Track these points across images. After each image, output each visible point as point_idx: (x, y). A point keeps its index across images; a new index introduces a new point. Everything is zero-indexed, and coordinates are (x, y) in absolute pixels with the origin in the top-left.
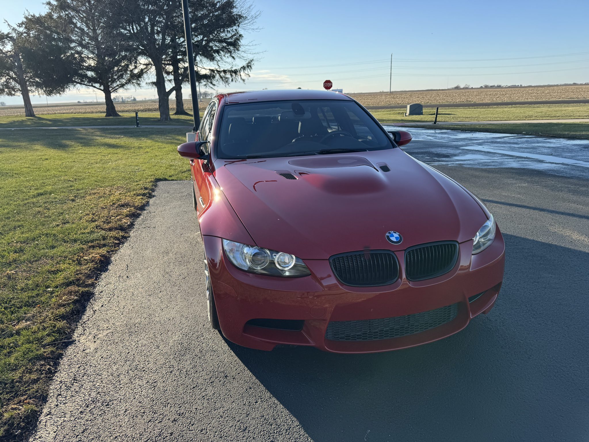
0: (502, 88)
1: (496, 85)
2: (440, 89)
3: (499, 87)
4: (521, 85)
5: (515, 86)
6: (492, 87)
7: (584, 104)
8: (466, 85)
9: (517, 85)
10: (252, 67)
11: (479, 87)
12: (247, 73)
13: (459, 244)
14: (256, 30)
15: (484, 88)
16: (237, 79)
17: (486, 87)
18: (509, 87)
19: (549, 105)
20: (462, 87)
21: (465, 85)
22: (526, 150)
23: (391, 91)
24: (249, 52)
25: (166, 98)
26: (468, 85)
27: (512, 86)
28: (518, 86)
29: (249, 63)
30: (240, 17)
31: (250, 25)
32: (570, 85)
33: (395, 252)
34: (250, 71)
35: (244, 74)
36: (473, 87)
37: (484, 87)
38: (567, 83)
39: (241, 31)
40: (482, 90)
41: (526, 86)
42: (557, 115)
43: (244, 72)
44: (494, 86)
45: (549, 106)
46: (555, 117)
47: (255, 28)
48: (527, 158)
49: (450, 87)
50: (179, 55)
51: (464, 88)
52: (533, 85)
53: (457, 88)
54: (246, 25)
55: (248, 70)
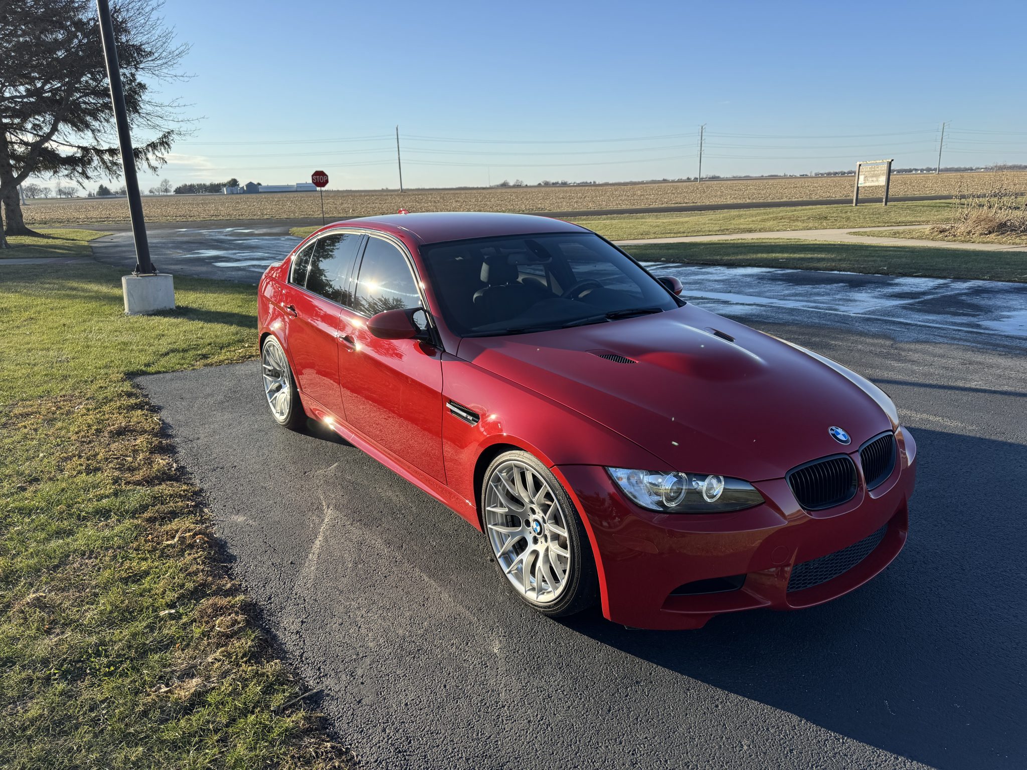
1: (560, 182)
2: (479, 186)
3: (564, 184)
4: (594, 182)
5: (586, 183)
6: (555, 184)
7: (700, 212)
8: (517, 180)
9: (589, 182)
10: (171, 145)
11: (536, 184)
12: (161, 156)
14: (181, 78)
15: (543, 187)
16: (140, 167)
17: (547, 184)
18: (579, 185)
19: (655, 214)
20: (511, 184)
21: (515, 180)
22: (693, 287)
23: (403, 187)
24: (171, 118)
26: (520, 180)
27: (582, 183)
28: (591, 183)
29: (165, 136)
30: (139, 49)
31: (166, 68)
32: (659, 182)
34: (168, 152)
35: (155, 157)
36: (528, 185)
37: (543, 184)
38: (654, 179)
39: (141, 77)
40: (540, 189)
41: (601, 183)
42: (681, 230)
43: (154, 153)
44: (557, 183)
45: (657, 215)
46: (679, 233)
47: (179, 73)
48: (702, 298)
50: (5, 117)
51: (513, 186)
52: (611, 182)
53: (504, 185)
54: (159, 68)
55: (163, 150)
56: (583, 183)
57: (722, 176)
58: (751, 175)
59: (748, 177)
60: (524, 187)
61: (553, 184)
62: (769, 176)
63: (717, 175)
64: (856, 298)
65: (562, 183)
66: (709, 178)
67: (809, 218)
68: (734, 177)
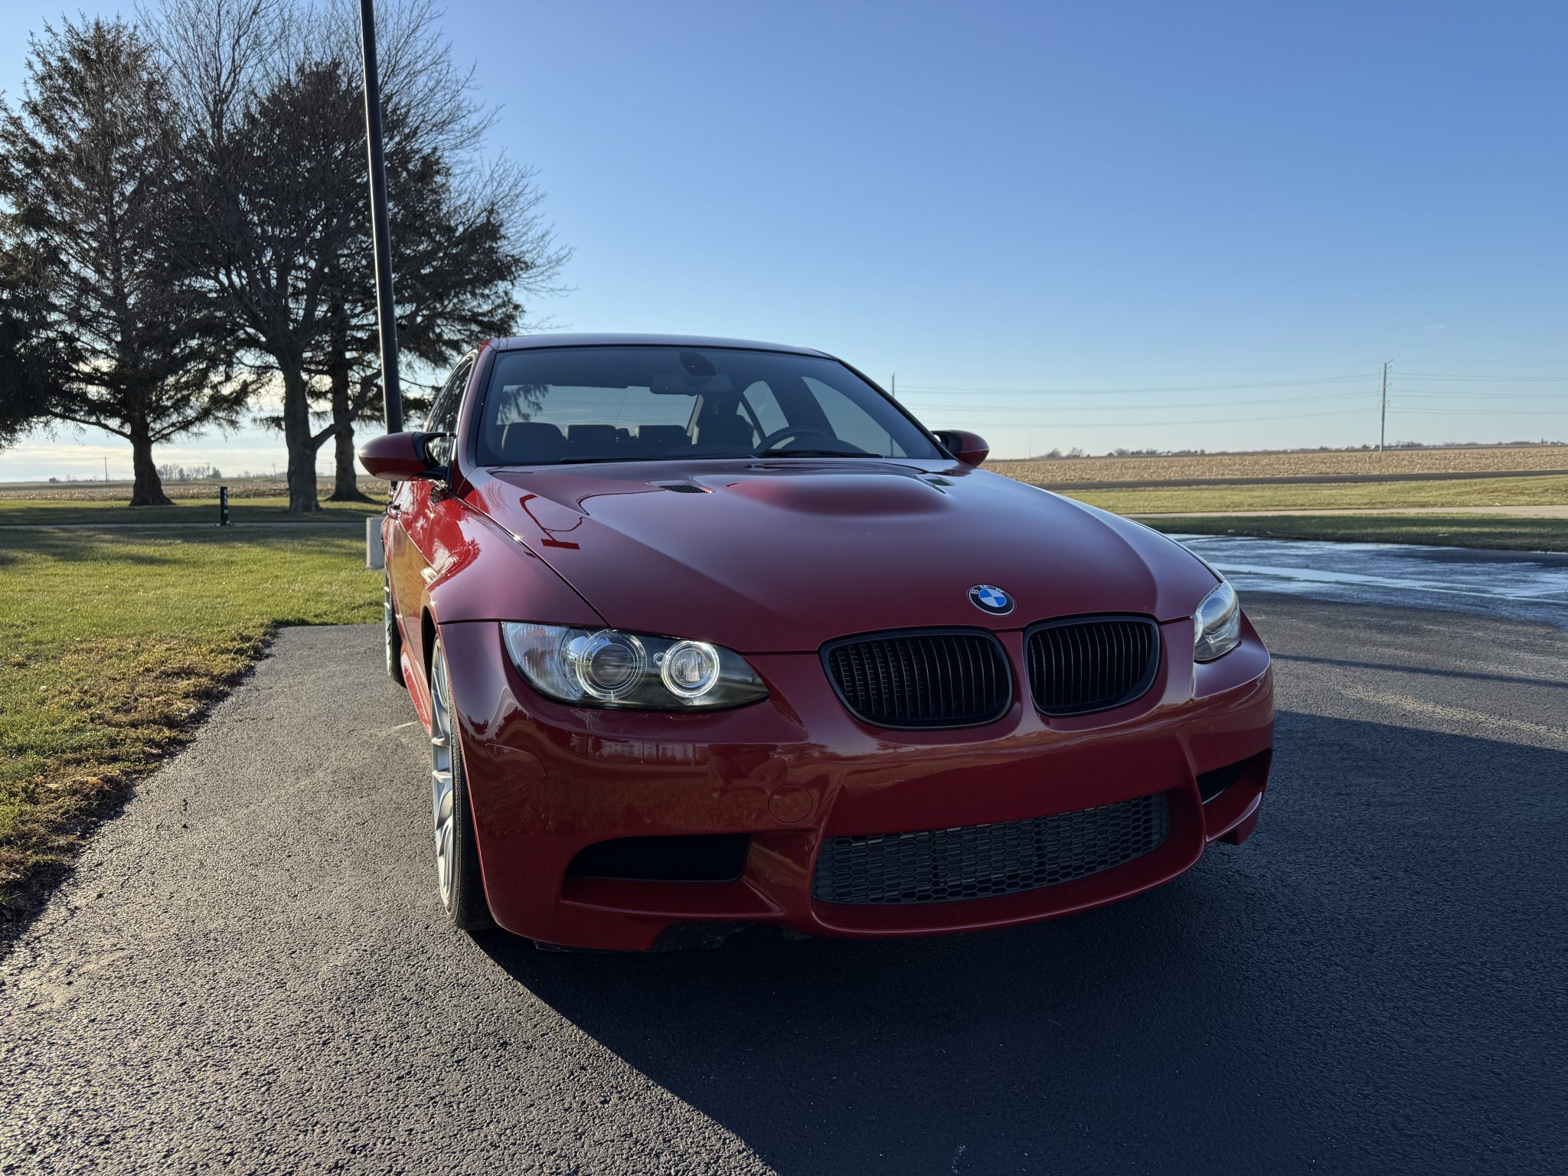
0: (1160, 456)
1: (1144, 451)
3: (1152, 454)
5: (1189, 452)
6: (1135, 454)
8: (1074, 449)
9: (1193, 450)
11: (1105, 454)
12: (535, 401)
13: (1160, 624)
14: (560, 293)
15: (1116, 457)
16: (508, 415)
17: (1122, 454)
18: (1176, 455)
20: (1064, 454)
21: (1071, 449)
25: (308, 452)
26: (1079, 449)
28: (1196, 452)
31: (543, 280)
32: (1313, 451)
33: (998, 635)
34: (544, 396)
35: (527, 402)
36: (1092, 455)
37: (1115, 454)
38: (1305, 448)
40: (1113, 460)
41: (1213, 452)
42: (1299, 502)
43: (526, 398)
44: (1140, 452)
47: (556, 286)
49: (1034, 455)
51: (1069, 457)
52: (1231, 451)
53: (1053, 456)
54: (533, 280)
55: (538, 394)
56: (1182, 452)
57: (1425, 444)
58: (1479, 442)
59: (1475, 444)
60: (1083, 458)
61: (1133, 453)
62: (1512, 444)
63: (1416, 441)
64: (1538, 579)
65: (1148, 453)
66: (1402, 446)
67: (1547, 491)
68: (1447, 445)
